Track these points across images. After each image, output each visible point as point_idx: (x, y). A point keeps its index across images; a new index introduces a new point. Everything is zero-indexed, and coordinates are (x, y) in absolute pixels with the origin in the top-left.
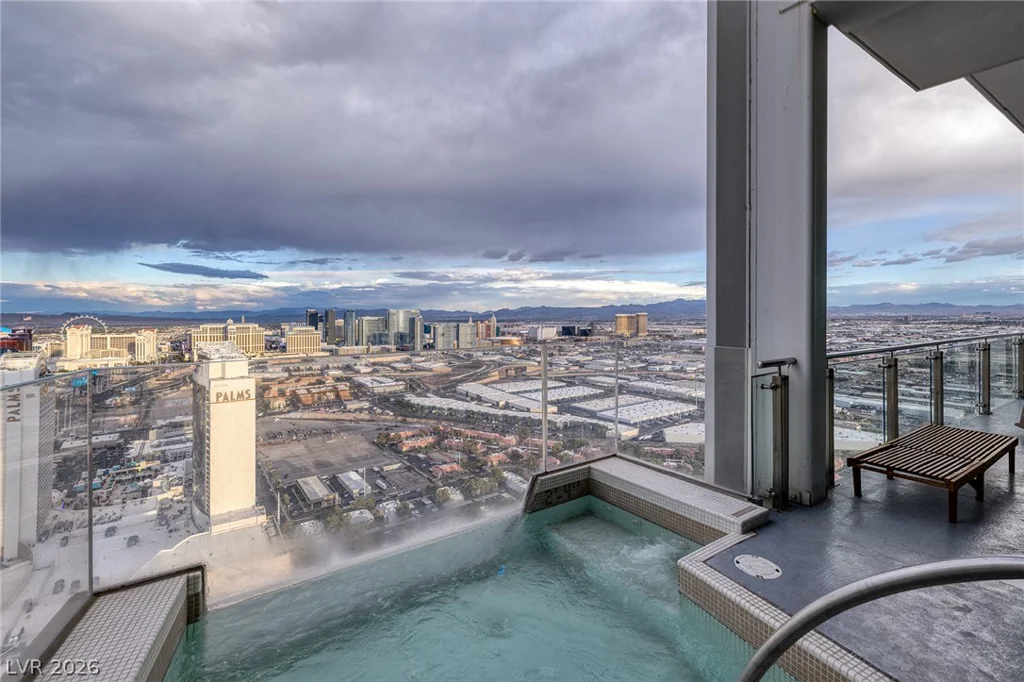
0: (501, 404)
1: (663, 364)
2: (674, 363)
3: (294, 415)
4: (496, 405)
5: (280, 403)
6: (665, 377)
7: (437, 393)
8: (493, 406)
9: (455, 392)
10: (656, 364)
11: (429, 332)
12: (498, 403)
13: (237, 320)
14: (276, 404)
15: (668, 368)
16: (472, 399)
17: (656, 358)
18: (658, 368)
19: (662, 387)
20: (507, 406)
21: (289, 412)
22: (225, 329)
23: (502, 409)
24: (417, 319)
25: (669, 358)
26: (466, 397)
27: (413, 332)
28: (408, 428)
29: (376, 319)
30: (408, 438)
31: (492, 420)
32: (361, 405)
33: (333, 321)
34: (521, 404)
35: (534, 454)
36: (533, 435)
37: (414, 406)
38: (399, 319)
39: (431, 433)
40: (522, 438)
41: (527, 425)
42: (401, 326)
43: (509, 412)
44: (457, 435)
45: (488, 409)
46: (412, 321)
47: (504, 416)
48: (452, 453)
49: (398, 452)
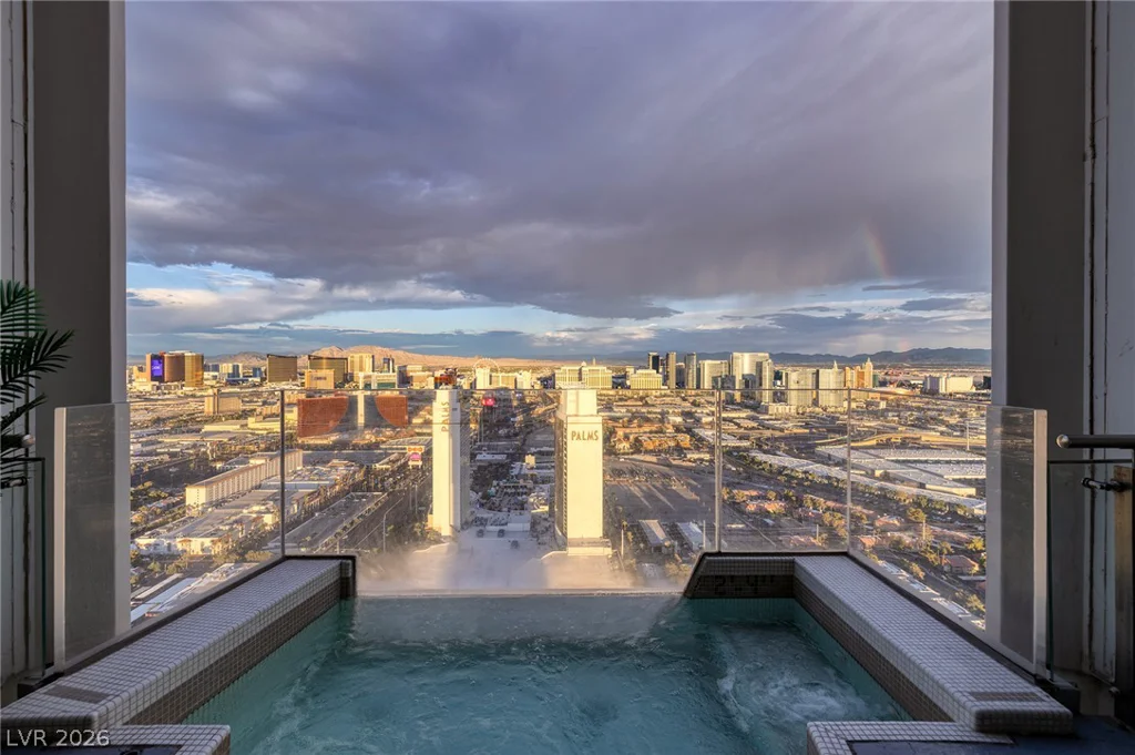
0: (878, 473)
3: (635, 456)
4: (870, 474)
5: (624, 446)
7: (789, 453)
8: (867, 475)
9: (813, 453)
11: (780, 378)
12: (873, 471)
13: (589, 362)
14: (621, 446)
16: (837, 465)
20: (886, 477)
21: (632, 454)
22: (580, 370)
23: (877, 479)
24: (765, 364)
26: (827, 460)
27: (761, 379)
28: (755, 488)
29: (719, 362)
30: (752, 498)
31: (864, 493)
32: (702, 456)
33: (673, 365)
34: (910, 477)
35: (932, 547)
36: (930, 521)
37: (760, 463)
38: (744, 364)
39: (780, 497)
40: (908, 521)
41: (919, 505)
42: (747, 372)
43: (889, 485)
44: (814, 504)
45: (859, 477)
46: (759, 366)
47: (881, 489)
48: (808, 525)
49: (742, 513)
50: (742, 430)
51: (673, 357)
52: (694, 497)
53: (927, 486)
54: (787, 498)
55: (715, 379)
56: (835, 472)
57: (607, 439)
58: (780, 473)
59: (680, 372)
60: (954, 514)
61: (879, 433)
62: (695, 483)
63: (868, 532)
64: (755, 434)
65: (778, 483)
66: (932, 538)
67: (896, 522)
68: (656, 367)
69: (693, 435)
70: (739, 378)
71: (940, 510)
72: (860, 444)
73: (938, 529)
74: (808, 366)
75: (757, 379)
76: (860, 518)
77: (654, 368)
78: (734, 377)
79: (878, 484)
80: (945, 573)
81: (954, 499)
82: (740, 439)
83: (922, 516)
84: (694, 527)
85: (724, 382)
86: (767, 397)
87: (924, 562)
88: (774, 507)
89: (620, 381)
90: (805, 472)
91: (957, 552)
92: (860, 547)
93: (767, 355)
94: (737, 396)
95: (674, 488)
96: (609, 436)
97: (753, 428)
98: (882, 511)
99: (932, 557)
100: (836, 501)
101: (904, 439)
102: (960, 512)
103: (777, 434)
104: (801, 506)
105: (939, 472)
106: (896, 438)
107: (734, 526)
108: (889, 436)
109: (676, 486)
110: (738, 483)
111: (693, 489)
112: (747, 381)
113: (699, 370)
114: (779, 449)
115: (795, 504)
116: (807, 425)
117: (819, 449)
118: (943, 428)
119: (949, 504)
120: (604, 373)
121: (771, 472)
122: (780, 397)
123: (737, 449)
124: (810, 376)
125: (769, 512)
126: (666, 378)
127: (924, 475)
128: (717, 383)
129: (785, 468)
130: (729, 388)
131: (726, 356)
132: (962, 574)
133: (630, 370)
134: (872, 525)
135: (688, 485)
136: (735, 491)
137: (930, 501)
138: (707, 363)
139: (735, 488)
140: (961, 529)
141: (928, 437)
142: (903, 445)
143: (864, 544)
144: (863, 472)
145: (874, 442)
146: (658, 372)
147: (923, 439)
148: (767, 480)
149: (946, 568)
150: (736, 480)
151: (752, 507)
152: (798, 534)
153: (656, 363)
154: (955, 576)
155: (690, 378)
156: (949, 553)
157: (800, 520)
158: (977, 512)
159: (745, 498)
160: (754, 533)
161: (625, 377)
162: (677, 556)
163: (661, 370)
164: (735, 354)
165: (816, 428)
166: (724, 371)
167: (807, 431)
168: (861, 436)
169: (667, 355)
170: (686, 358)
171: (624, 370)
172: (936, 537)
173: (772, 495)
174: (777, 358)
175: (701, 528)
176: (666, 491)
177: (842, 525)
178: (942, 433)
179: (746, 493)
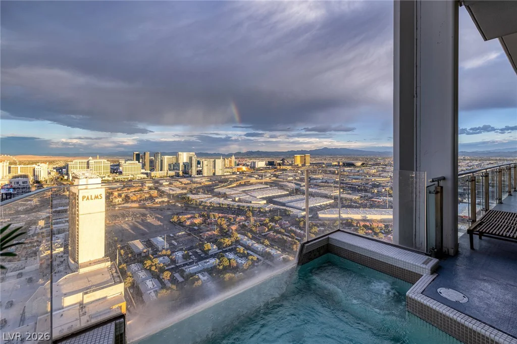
0: (237, 199)
1: (317, 179)
2: (323, 179)
3: (125, 205)
4: (234, 200)
6: (318, 185)
9: (213, 192)
10: (314, 179)
11: (200, 164)
12: (235, 198)
14: (117, 201)
15: (320, 181)
16: (222, 196)
17: (314, 177)
18: (315, 181)
19: (317, 191)
20: (240, 201)
22: (88, 162)
23: (237, 202)
24: (193, 158)
25: (320, 176)
26: (218, 195)
27: (191, 164)
28: (189, 214)
29: (172, 157)
30: (188, 219)
31: (232, 208)
32: (163, 199)
33: (148, 158)
34: (247, 199)
35: (254, 225)
36: (253, 215)
37: (191, 200)
38: (184, 157)
39: (201, 216)
40: (247, 217)
41: (250, 210)
42: (185, 161)
43: (241, 204)
44: (214, 216)
45: (230, 202)
46: (191, 158)
47: (238, 206)
48: (211, 226)
49: (183, 226)
50: (183, 185)
51: (148, 154)
52: (160, 223)
53: (252, 202)
54: (203, 216)
55: (170, 165)
56: (222, 200)
57: (107, 197)
58: (200, 205)
59: (151, 162)
60: (260, 211)
61: (237, 181)
62: (160, 216)
63: (233, 224)
64: (189, 187)
65: (199, 210)
66: (254, 222)
67: (243, 218)
68: (138, 159)
69: (159, 190)
70: (181, 164)
71: (256, 211)
72: (230, 186)
73: (255, 218)
74: (211, 158)
75: (190, 165)
76: (231, 219)
77: (136, 160)
78: (179, 164)
79: (237, 204)
80: (257, 234)
81: (260, 206)
82: (182, 189)
83: (251, 214)
84: (160, 239)
85: (174, 166)
86: (194, 173)
87: (251, 231)
88: (198, 221)
89: (115, 167)
90: (210, 203)
91: (261, 225)
92: (231, 231)
93: (194, 153)
94: (181, 173)
95: (148, 221)
96: (109, 196)
97: (188, 184)
98: (238, 215)
99: (254, 229)
100: (222, 213)
101: (245, 182)
102: (262, 210)
103: (199, 185)
104: (209, 218)
105: (255, 196)
106: (242, 182)
107: (180, 234)
108: (240, 182)
109: (150, 220)
110: (182, 212)
111: (159, 219)
112: (185, 165)
113: (162, 161)
114: (199, 192)
115: (206, 218)
116: (211, 180)
117: (216, 190)
118: (256, 176)
119: (259, 208)
120: (105, 163)
121: (196, 205)
122: (199, 172)
123: (181, 194)
124: (212, 162)
125: (196, 224)
126: (143, 166)
127: (251, 197)
128: (171, 167)
129: (202, 202)
130: (177, 169)
131: (175, 154)
132: (262, 233)
133: (122, 162)
134: (235, 221)
135: (156, 218)
136: (180, 217)
137: (253, 208)
138: (166, 157)
139: (180, 215)
140: (262, 216)
141: (253, 180)
142: (245, 185)
143: (232, 229)
144: (231, 200)
145: (235, 185)
146: (139, 162)
147: (251, 181)
148: (195, 208)
149: (258, 232)
150: (181, 211)
151: (188, 223)
152: (208, 231)
153: (138, 157)
154: (260, 234)
155: (157, 165)
156: (259, 226)
157: (208, 224)
158: (267, 209)
159: (185, 219)
160: (189, 235)
161: (119, 165)
162: (150, 255)
163: (141, 161)
164: (180, 153)
165: (214, 181)
166: (174, 161)
167: (211, 183)
168: (231, 182)
169: (145, 153)
170: (155, 154)
171: (118, 161)
172: (255, 221)
173: (197, 215)
174: (199, 155)
175: (164, 238)
176: (144, 223)
177: (224, 223)
178: (256, 178)
179: (186, 216)
